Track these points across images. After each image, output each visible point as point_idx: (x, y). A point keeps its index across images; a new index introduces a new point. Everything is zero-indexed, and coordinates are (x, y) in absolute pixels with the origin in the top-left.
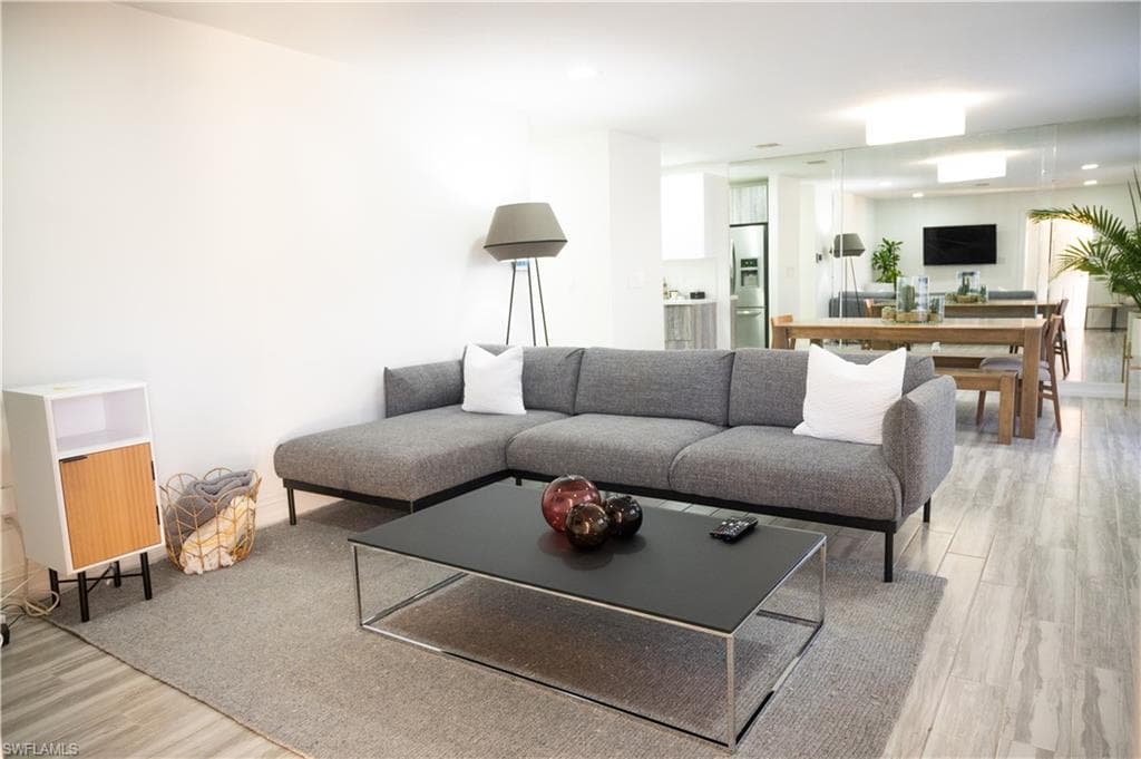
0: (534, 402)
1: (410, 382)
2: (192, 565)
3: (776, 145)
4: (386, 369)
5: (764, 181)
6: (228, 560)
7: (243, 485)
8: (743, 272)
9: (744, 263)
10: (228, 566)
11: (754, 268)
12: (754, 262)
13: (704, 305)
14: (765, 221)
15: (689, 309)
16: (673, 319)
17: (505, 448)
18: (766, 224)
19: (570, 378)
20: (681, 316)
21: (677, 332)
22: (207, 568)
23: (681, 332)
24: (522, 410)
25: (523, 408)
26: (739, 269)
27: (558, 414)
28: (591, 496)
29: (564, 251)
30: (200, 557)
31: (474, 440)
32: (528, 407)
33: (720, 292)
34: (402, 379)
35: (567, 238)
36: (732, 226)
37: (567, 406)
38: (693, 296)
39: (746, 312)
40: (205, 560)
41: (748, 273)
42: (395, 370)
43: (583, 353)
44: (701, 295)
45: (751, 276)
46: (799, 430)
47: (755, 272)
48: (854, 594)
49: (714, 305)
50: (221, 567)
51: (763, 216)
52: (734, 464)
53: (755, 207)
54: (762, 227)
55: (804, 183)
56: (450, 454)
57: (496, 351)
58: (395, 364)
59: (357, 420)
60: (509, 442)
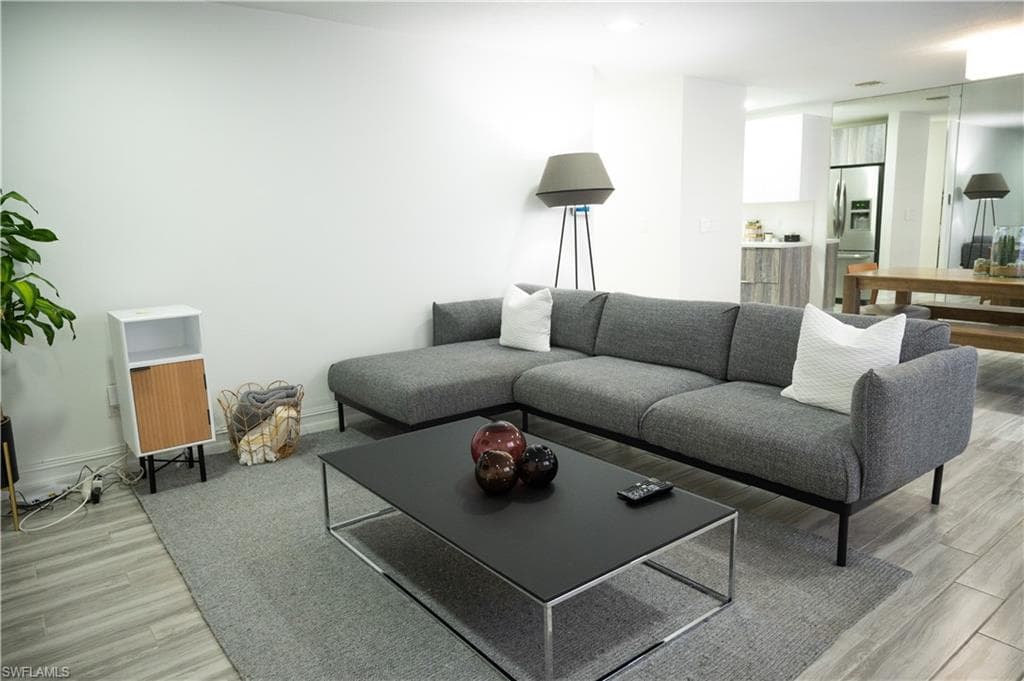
0: (561, 341)
1: (455, 316)
2: (244, 458)
3: (878, 83)
4: (434, 303)
5: (884, 119)
6: (272, 456)
7: (288, 397)
8: (853, 214)
9: (855, 205)
10: (271, 462)
11: (865, 211)
12: (866, 204)
13: (795, 248)
14: (882, 161)
15: (777, 252)
16: (761, 262)
17: (512, 383)
18: (882, 165)
19: (591, 321)
20: (770, 259)
21: (764, 275)
22: (255, 462)
23: (767, 276)
24: (546, 347)
25: (548, 345)
26: (850, 211)
27: (577, 354)
28: (515, 443)
29: (611, 200)
30: (250, 453)
31: (479, 374)
32: (553, 344)
33: (817, 234)
34: (447, 313)
35: (614, 187)
36: (832, 168)
37: (589, 348)
38: (788, 239)
39: (857, 256)
40: (254, 454)
41: (860, 215)
42: (443, 305)
43: (606, 297)
44: (796, 238)
45: (862, 218)
46: (787, 392)
47: (867, 215)
48: (792, 573)
49: (809, 249)
50: (267, 462)
51: (880, 157)
52: (697, 423)
53: (872, 146)
54: (877, 168)
55: (933, 119)
56: (452, 386)
57: (530, 290)
58: (444, 299)
59: (409, 346)
60: (516, 378)
